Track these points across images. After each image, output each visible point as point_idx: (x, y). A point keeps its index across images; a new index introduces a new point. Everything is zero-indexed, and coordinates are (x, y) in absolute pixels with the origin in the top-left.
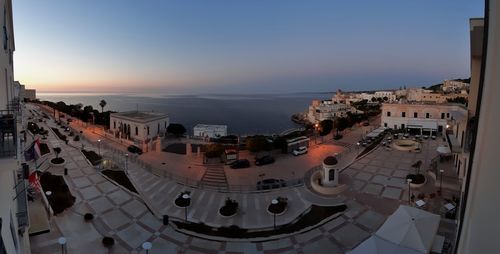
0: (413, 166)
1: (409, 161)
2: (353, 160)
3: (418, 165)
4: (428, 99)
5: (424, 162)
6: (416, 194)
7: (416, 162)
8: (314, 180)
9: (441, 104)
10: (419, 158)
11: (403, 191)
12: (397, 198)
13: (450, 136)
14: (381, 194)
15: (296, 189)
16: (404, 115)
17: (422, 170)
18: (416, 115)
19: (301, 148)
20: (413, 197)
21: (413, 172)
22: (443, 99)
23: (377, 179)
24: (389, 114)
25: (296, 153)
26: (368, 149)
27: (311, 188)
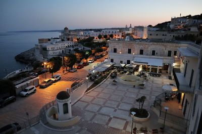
0: (137, 100)
1: (134, 96)
2: (83, 94)
3: (142, 100)
4: (154, 37)
5: (148, 97)
6: (138, 127)
7: (140, 97)
8: (50, 116)
9: (168, 42)
10: (142, 93)
11: (127, 123)
12: (122, 128)
13: (177, 74)
14: (107, 124)
15: (33, 129)
16: (130, 51)
17: (146, 105)
18: (141, 52)
19: (28, 88)
20: (135, 129)
21: (137, 106)
22: (170, 36)
23: (104, 110)
24: (115, 51)
25: (25, 93)
26: (96, 84)
27: (47, 124)
